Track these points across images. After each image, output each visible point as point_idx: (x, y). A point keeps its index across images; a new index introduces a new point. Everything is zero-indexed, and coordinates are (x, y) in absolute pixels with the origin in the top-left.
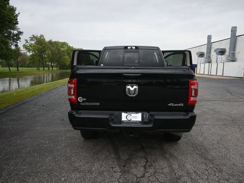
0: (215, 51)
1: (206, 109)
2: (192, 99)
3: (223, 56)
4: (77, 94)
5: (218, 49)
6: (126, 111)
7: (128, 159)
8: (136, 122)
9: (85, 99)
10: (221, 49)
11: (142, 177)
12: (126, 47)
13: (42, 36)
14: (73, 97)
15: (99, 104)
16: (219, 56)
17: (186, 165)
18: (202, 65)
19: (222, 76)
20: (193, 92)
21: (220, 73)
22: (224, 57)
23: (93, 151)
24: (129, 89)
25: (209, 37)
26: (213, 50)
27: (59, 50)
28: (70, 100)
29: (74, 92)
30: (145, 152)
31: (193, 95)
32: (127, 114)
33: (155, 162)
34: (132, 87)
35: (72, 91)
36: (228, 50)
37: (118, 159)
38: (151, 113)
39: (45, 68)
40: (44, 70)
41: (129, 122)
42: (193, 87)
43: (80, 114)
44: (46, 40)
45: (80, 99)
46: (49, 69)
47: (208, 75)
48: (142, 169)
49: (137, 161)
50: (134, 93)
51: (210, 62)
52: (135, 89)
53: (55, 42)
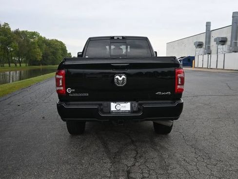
0: (215, 40)
1: (200, 104)
2: (179, 87)
3: (224, 46)
4: (66, 86)
5: (219, 38)
6: (115, 101)
7: (118, 152)
8: (125, 112)
9: (74, 90)
10: (222, 38)
11: (133, 166)
12: (112, 38)
13: (6, 24)
14: (62, 88)
15: (88, 94)
16: (220, 47)
17: (176, 154)
18: (201, 57)
19: (223, 69)
20: (180, 80)
21: (220, 66)
22: (225, 48)
23: (81, 146)
24: (117, 79)
25: (208, 25)
26: (212, 40)
27: (28, 41)
28: (58, 91)
29: (63, 83)
30: (135, 145)
31: (179, 83)
32: (116, 104)
33: (145, 154)
34: (121, 77)
35: (61, 82)
36: (229, 39)
37: (108, 152)
38: (139, 102)
39: (11, 65)
40: (10, 66)
41: (118, 112)
42: (179, 75)
43: (69, 105)
44: (12, 30)
45: (69, 90)
46: (16, 65)
47: (207, 68)
48: (133, 159)
49: (127, 153)
50: (123, 83)
51: (210, 54)
52: (123, 79)
53: (23, 32)
